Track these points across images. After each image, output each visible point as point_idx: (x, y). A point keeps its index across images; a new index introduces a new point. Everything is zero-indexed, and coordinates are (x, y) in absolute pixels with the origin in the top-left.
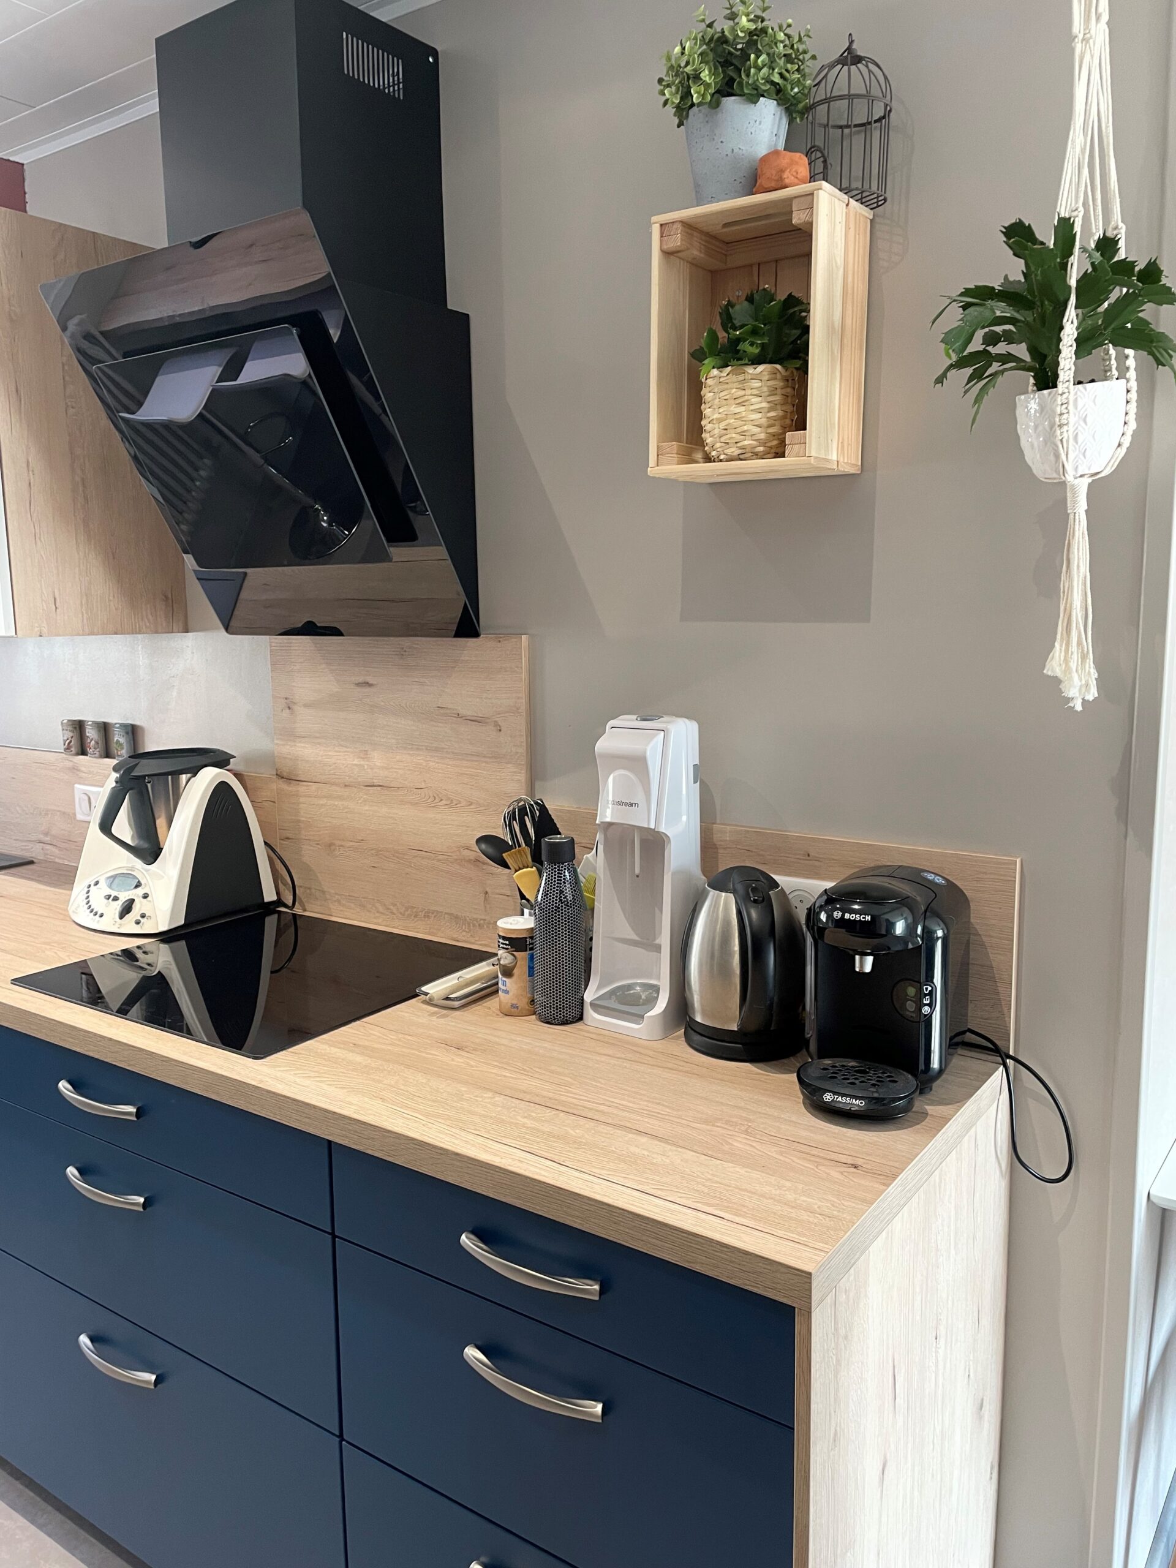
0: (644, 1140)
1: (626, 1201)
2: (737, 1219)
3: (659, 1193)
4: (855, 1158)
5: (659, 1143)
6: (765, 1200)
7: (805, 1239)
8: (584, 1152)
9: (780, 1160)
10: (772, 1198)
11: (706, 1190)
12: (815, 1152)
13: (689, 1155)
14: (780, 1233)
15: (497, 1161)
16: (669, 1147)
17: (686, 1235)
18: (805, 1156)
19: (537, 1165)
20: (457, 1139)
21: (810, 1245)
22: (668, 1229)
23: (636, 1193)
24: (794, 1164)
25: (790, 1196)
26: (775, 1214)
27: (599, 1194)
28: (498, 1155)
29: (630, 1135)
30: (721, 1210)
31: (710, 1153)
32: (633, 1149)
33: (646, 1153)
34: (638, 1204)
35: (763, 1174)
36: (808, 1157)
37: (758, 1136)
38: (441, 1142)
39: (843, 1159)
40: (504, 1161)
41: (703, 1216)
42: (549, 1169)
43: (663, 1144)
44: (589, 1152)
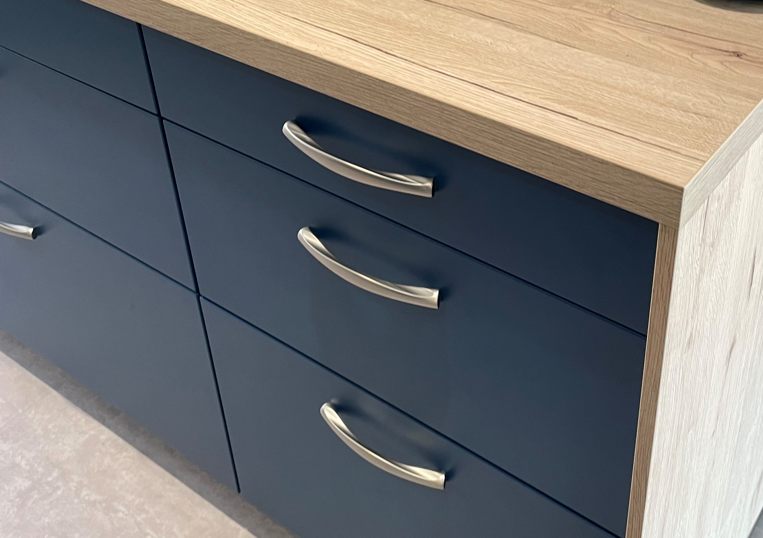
0: (489, 25)
1: (460, 97)
2: (593, 120)
3: (501, 88)
4: (737, 45)
5: (506, 29)
6: (628, 96)
7: (676, 145)
8: (417, 39)
9: (648, 48)
10: (637, 94)
11: (557, 84)
12: (689, 38)
13: (540, 42)
14: (645, 137)
15: (312, 49)
16: (518, 33)
17: (529, 139)
18: (676, 42)
19: (359, 54)
20: (269, 22)
21: (683, 152)
22: (509, 131)
23: (473, 88)
24: (663, 52)
25: (659, 91)
26: (639, 113)
27: (429, 89)
28: (314, 42)
29: (473, 20)
30: (574, 109)
31: (565, 40)
32: (475, 36)
33: (489, 40)
34: (474, 101)
35: (628, 65)
36: (681, 44)
37: (622, 20)
38: (251, 26)
39: (725, 46)
40: (320, 49)
41: (552, 116)
42: (372, 59)
43: (510, 30)
44: (422, 39)
